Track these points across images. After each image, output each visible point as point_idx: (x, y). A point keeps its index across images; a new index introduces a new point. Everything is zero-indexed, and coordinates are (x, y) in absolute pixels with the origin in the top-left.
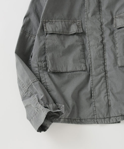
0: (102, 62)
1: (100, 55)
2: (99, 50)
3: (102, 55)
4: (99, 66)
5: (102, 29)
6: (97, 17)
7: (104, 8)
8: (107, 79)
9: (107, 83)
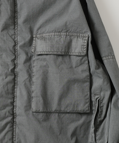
0: (10, 101)
1: (8, 90)
2: (7, 83)
3: (10, 91)
4: (5, 107)
5: (15, 51)
6: (9, 33)
7: (20, 20)
8: (14, 126)
9: (14, 133)
